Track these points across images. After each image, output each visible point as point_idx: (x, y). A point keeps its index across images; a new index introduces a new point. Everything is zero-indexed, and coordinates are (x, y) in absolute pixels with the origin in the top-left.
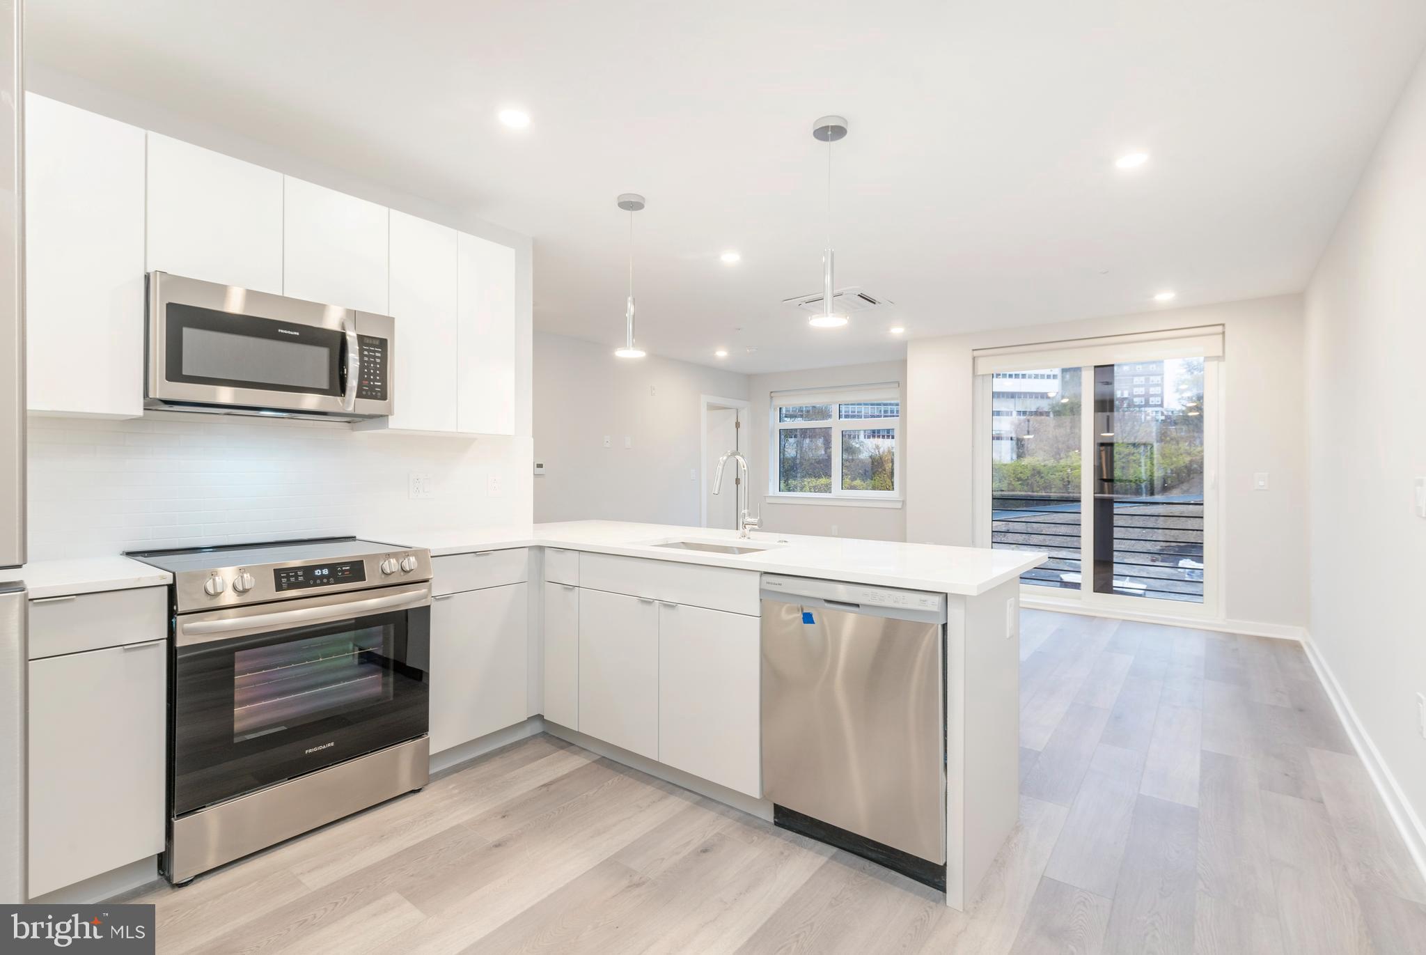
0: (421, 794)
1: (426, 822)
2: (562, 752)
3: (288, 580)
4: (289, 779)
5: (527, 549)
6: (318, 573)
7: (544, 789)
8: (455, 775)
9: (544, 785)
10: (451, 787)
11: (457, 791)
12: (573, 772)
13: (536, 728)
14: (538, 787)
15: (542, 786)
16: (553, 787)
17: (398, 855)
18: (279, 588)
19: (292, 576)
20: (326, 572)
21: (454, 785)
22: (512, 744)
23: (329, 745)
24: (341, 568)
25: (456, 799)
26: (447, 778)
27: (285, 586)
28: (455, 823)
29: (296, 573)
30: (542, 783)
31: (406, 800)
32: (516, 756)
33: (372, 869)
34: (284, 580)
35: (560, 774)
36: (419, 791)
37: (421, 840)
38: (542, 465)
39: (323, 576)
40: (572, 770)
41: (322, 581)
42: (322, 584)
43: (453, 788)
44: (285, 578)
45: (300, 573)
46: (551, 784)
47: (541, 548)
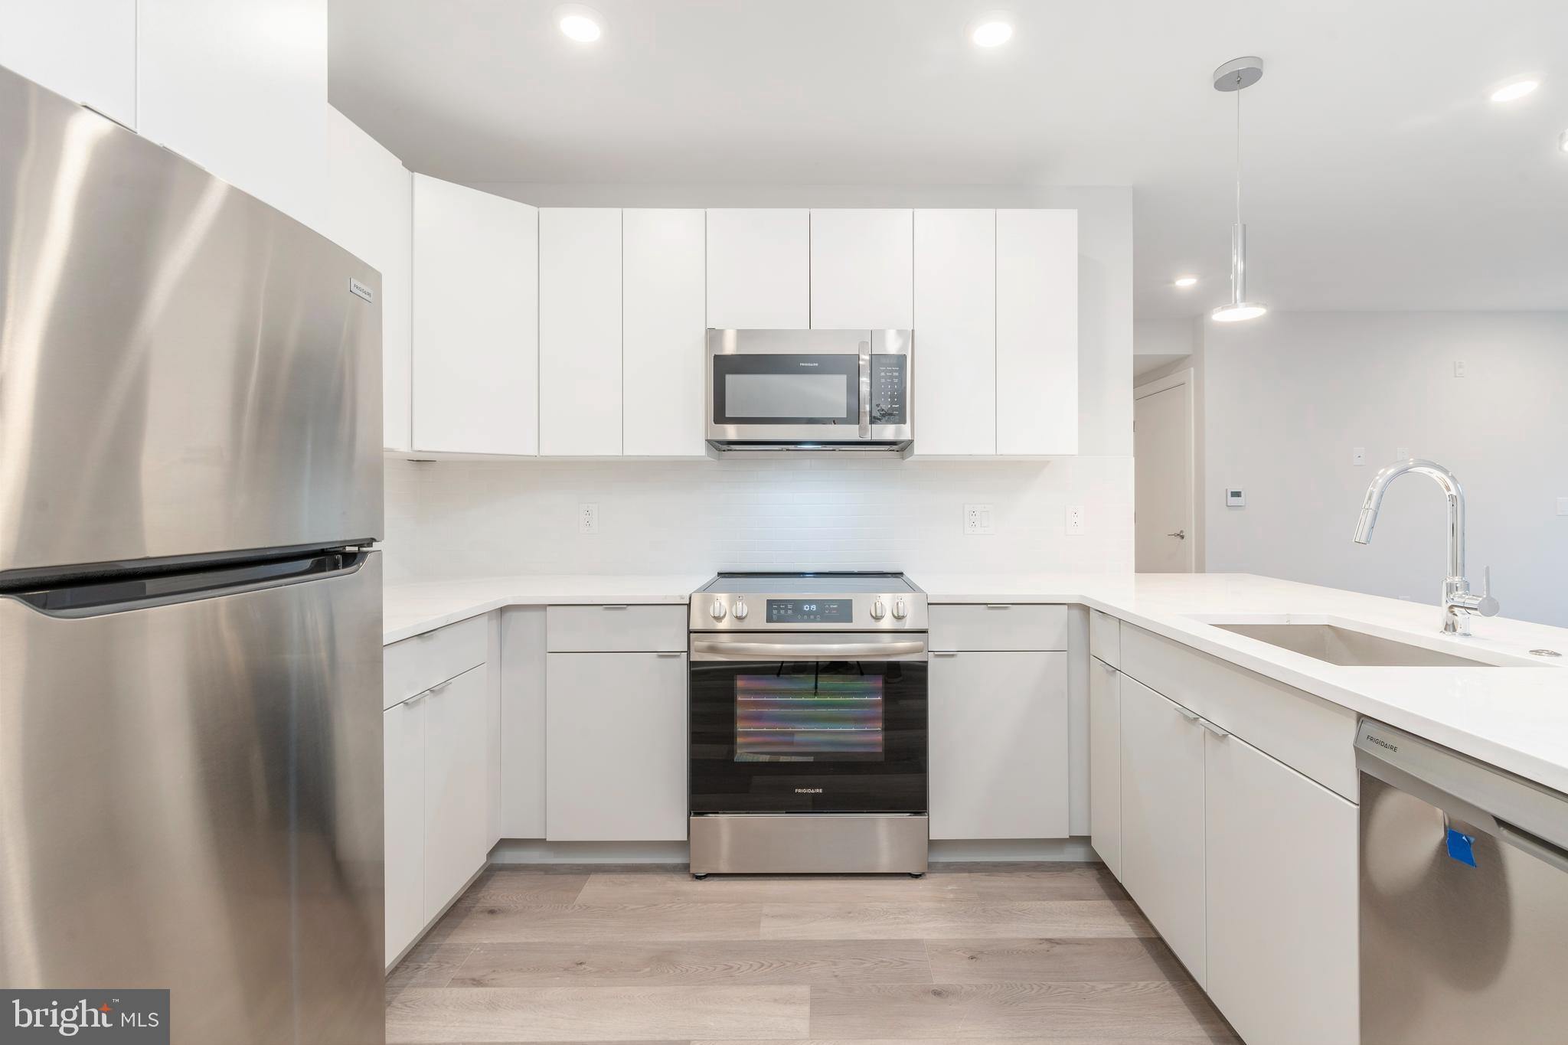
0: (917, 881)
1: (895, 918)
2: (1109, 903)
3: (779, 612)
4: (787, 813)
5: (1066, 607)
6: (806, 608)
7: (1045, 946)
8: (966, 875)
9: (1050, 941)
10: (950, 888)
11: (952, 896)
12: (1101, 939)
13: (1076, 854)
14: (1041, 939)
15: (1047, 940)
16: (1058, 949)
17: (843, 944)
18: (769, 620)
19: (782, 609)
20: (814, 607)
21: (954, 887)
22: (1053, 863)
23: (817, 791)
24: (829, 605)
25: (943, 905)
26: (955, 875)
27: (775, 617)
28: (916, 936)
29: (786, 606)
30: (1049, 936)
31: (900, 881)
32: (1047, 882)
33: (813, 947)
34: (775, 612)
35: (1081, 935)
36: (917, 876)
37: (875, 937)
38: (1240, 492)
39: (810, 613)
40: (1101, 937)
41: (810, 617)
42: (809, 621)
43: (951, 891)
44: (776, 609)
45: (790, 607)
46: (1058, 944)
47: (1085, 609)
